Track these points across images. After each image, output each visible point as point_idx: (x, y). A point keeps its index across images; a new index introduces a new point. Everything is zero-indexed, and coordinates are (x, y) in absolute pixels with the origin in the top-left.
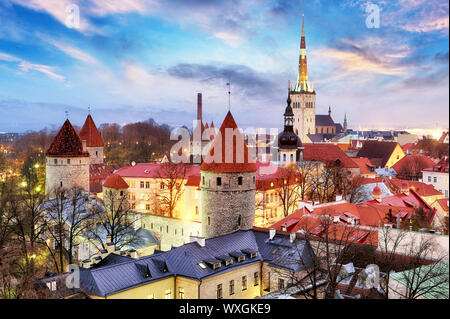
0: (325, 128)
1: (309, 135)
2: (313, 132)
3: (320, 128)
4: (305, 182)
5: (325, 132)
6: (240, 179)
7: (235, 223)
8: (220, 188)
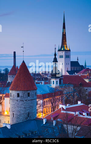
0: (75, 68)
1: (68, 71)
2: (69, 70)
3: (73, 68)
4: (63, 94)
5: (75, 69)
6: (29, 94)
7: (26, 116)
8: (19, 98)
